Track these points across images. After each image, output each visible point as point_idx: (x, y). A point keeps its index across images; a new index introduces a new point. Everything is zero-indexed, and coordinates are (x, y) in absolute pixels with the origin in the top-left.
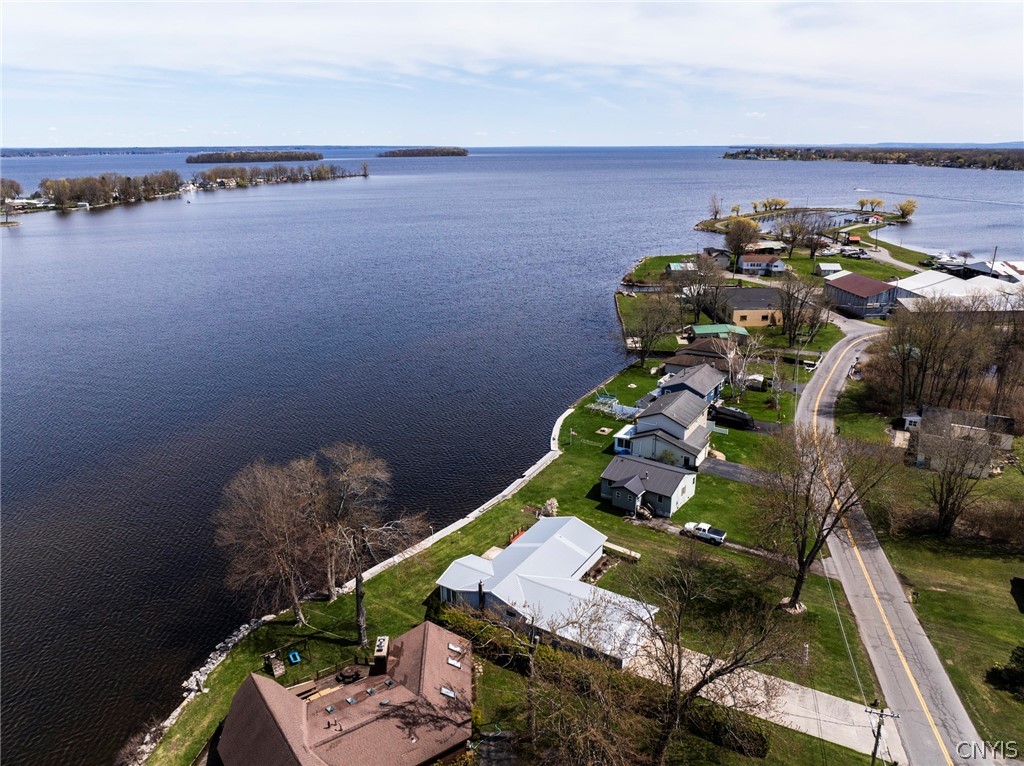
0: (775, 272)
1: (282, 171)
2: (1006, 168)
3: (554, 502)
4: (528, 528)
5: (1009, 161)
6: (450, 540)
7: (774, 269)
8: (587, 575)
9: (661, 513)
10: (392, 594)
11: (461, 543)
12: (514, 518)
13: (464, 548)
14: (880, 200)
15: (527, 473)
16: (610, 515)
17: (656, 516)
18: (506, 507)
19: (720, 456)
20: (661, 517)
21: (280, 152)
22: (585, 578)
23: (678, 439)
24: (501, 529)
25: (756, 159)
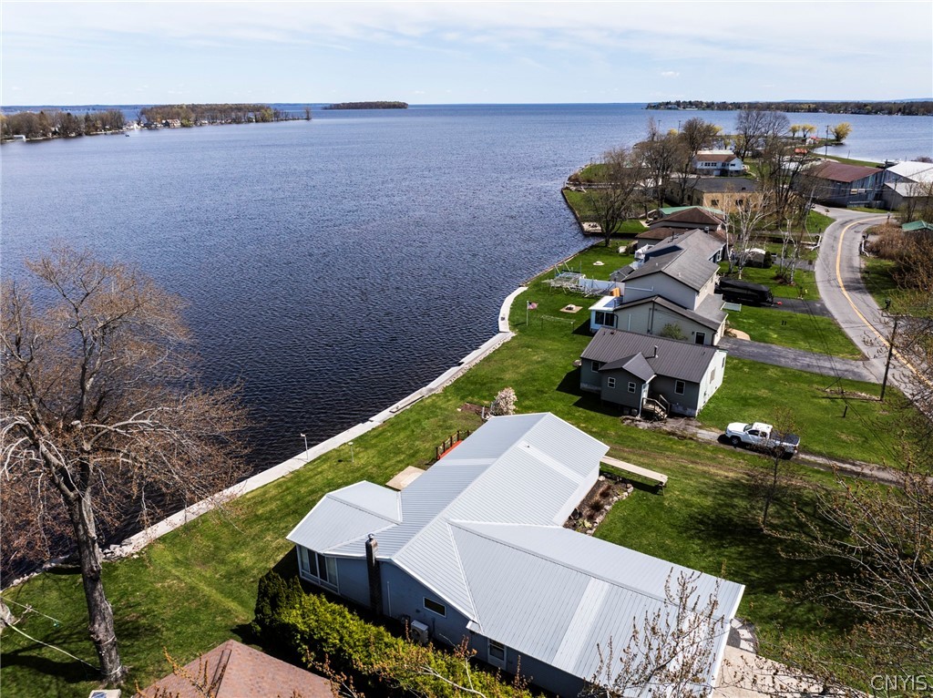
0: (732, 172)
2: (910, 113)
3: (510, 394)
4: (468, 434)
5: (914, 108)
6: (339, 457)
7: (731, 168)
8: (576, 514)
9: (680, 409)
10: (213, 557)
11: (354, 461)
12: (444, 421)
13: (358, 469)
14: (811, 126)
15: (466, 360)
16: (599, 415)
17: (672, 415)
18: (434, 405)
19: (742, 335)
20: (682, 416)
22: (574, 521)
23: (686, 308)
24: (423, 439)
25: (677, 109)
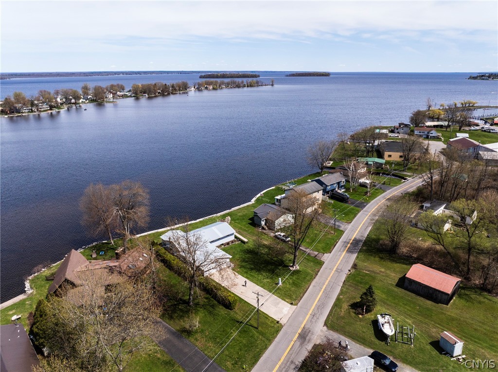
1: (234, 83)
3: (229, 218)
7: (431, 135)
8: (222, 245)
9: (272, 228)
15: (234, 208)
16: (252, 226)
17: (269, 229)
18: (214, 219)
21: (240, 73)
25: (488, 79)
